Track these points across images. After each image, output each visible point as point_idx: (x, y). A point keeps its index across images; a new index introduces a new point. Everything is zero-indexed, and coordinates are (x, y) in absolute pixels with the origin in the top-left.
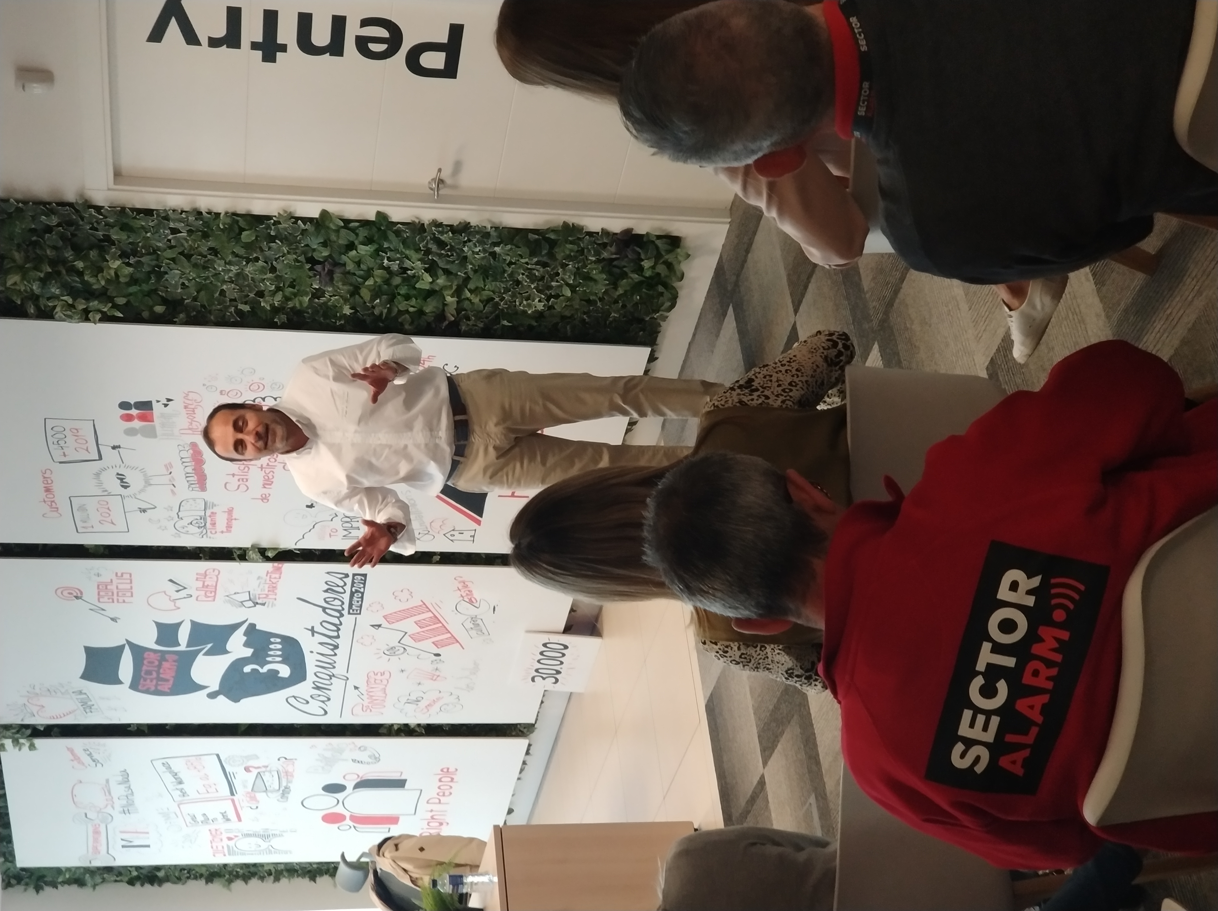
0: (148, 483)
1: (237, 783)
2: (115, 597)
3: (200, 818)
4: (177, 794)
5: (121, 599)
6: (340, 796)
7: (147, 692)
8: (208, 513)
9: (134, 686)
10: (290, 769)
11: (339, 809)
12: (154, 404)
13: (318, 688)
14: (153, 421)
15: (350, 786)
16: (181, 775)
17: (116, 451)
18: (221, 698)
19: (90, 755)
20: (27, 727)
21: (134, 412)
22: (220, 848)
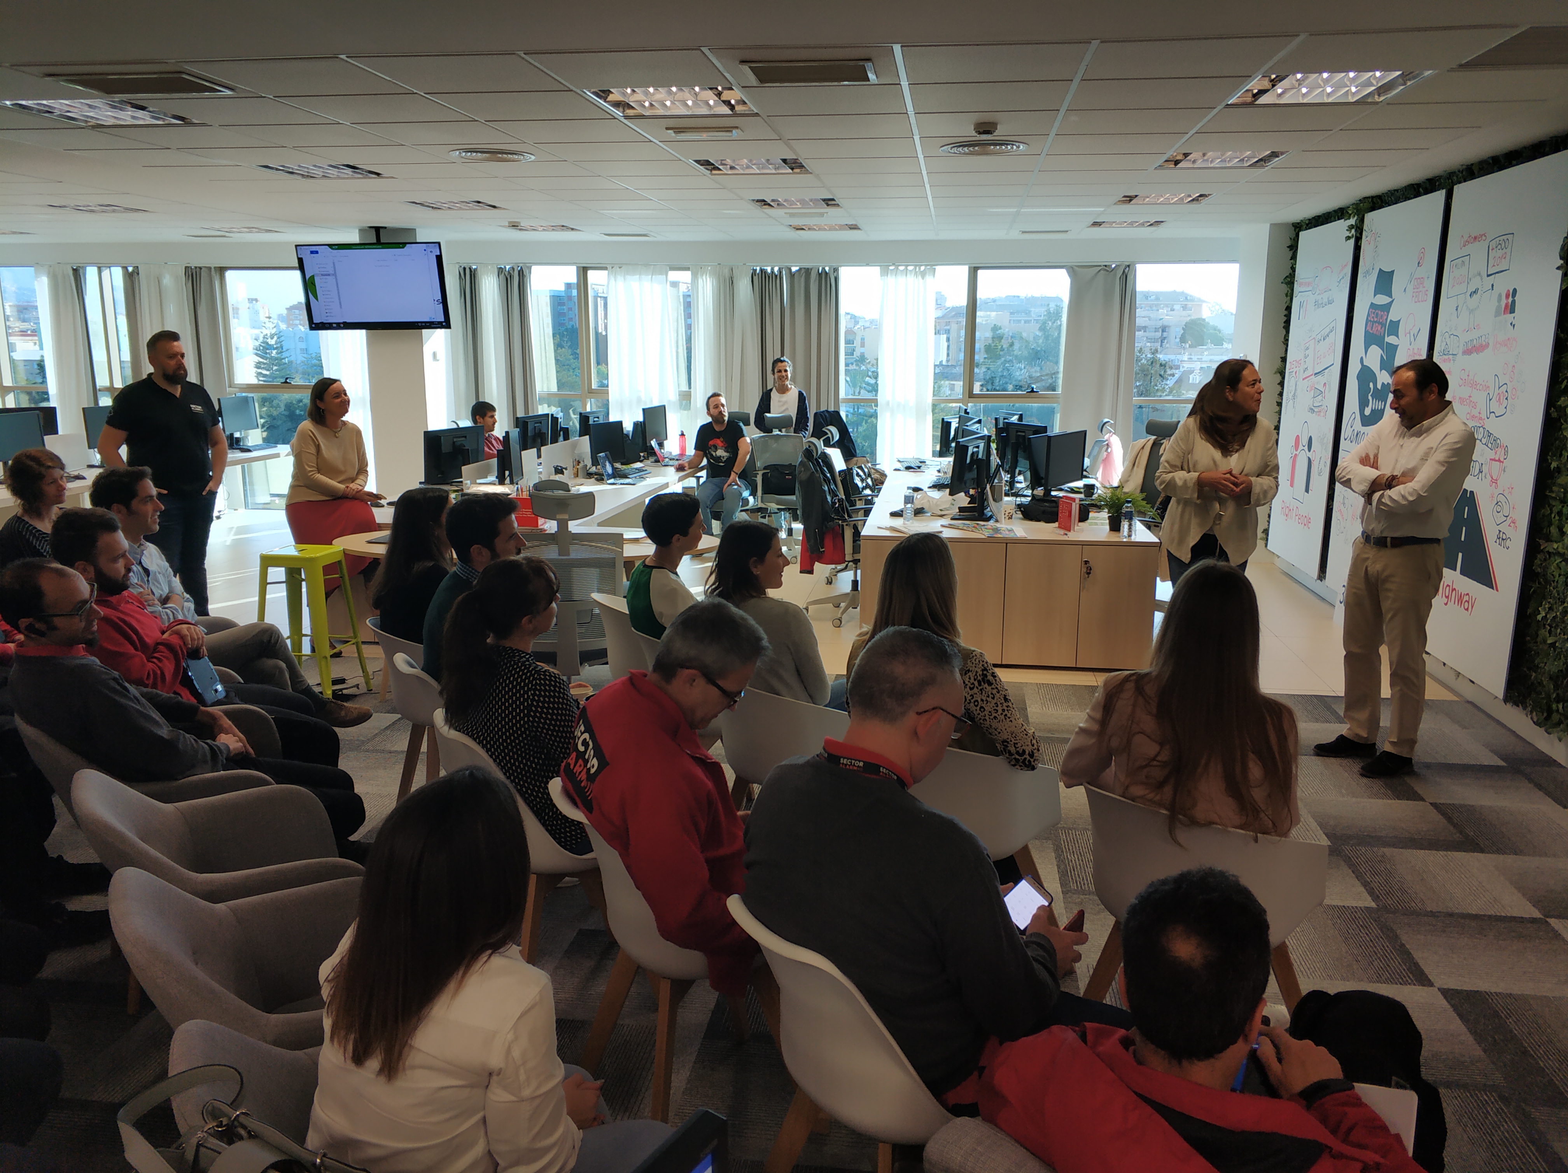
0: (1471, 311)
1: (1319, 377)
2: (1416, 290)
3: (1307, 352)
4: (1319, 337)
5: (1414, 294)
6: (1306, 448)
7: (1368, 315)
8: (1451, 357)
9: (1372, 305)
10: (1322, 414)
11: (1301, 447)
12: (1513, 315)
13: (1357, 434)
14: (1504, 314)
15: (1310, 454)
16: (1327, 339)
17: (1491, 287)
18: (1360, 366)
19: (1343, 278)
20: (1361, 234)
21: (1510, 299)
22: (1293, 366)
